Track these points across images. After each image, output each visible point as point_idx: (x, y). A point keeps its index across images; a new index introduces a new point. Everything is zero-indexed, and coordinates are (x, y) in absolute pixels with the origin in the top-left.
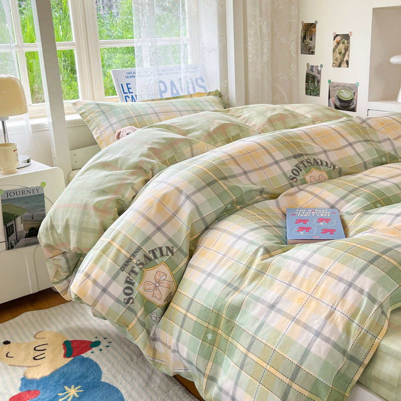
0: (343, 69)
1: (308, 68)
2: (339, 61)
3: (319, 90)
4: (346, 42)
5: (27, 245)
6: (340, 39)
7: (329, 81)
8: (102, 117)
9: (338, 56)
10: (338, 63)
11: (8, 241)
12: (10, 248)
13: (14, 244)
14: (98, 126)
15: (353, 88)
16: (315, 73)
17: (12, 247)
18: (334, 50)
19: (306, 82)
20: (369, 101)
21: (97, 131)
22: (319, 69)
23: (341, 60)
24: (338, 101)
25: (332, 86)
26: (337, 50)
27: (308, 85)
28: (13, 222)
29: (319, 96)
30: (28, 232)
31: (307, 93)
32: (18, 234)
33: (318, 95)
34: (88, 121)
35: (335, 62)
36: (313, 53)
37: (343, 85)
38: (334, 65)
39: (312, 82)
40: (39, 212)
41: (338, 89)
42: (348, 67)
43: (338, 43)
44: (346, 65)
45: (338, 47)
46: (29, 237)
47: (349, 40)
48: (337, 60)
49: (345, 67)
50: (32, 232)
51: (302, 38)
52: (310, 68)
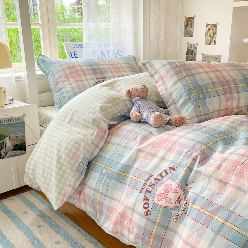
4: (214, 29)
7: (202, 54)
9: (209, 38)
10: (208, 42)
12: (1, 158)
13: (4, 155)
15: (218, 58)
16: (193, 49)
18: (206, 34)
22: (196, 46)
23: (211, 40)
25: (204, 57)
27: (188, 56)
28: (4, 140)
30: (13, 147)
31: (187, 60)
32: (7, 149)
33: (194, 60)
36: (192, 36)
37: (211, 56)
39: (191, 54)
41: (208, 59)
42: (215, 45)
45: (209, 32)
46: (14, 151)
47: (217, 27)
48: (208, 40)
49: (213, 45)
50: (16, 147)
51: (185, 26)
52: (189, 45)
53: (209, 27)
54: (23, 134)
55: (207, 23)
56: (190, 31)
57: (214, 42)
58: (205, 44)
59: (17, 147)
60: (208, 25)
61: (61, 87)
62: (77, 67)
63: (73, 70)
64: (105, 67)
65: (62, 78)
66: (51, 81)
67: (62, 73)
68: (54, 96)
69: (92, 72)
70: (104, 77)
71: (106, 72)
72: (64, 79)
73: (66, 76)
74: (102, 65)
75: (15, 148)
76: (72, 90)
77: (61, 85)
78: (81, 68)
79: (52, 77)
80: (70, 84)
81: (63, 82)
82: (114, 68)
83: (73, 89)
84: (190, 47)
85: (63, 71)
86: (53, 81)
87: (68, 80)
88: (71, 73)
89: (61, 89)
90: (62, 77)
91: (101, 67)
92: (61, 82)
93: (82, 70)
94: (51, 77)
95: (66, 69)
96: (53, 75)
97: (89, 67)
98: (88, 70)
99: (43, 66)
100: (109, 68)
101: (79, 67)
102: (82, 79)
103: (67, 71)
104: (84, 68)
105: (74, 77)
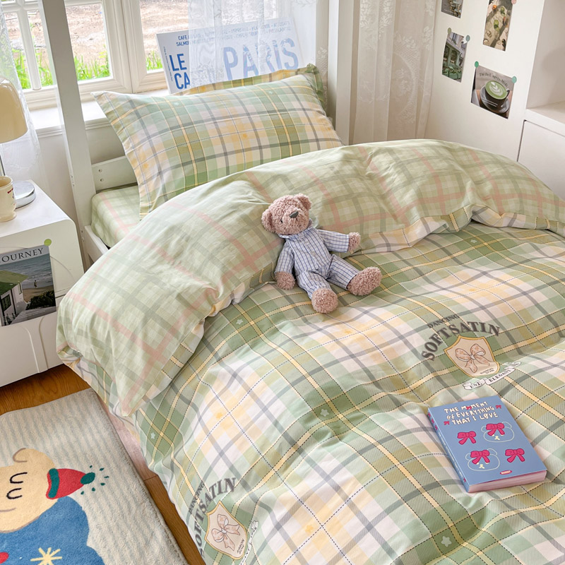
0: (497, 51)
1: (449, 35)
2: (493, 37)
3: (461, 72)
4: (506, 11)
5: (29, 318)
6: (498, 4)
7: (477, 63)
8: (137, 122)
9: (492, 29)
10: (491, 40)
11: (4, 315)
12: (7, 323)
13: (11, 319)
14: (130, 135)
15: (508, 83)
16: (458, 47)
17: (10, 323)
18: (488, 20)
19: (444, 56)
20: (527, 108)
21: (128, 143)
22: (465, 42)
23: (497, 39)
24: (484, 96)
25: (480, 73)
26: (492, 20)
27: (447, 61)
28: (9, 292)
29: (460, 81)
30: (29, 303)
31: (444, 73)
32: (17, 306)
33: (459, 79)
34: (118, 126)
35: (488, 38)
36: (458, 15)
37: (495, 75)
38: (485, 42)
39: (453, 57)
40: (44, 278)
41: (487, 80)
42: (504, 50)
43: (495, 10)
44: (502, 47)
45: (494, 17)
46: (31, 309)
48: (490, 35)
49: (500, 49)
52: (451, 37)
53: (496, 3)
56: (454, 2)
57: (502, 43)
59: (37, 302)
75: (34, 303)
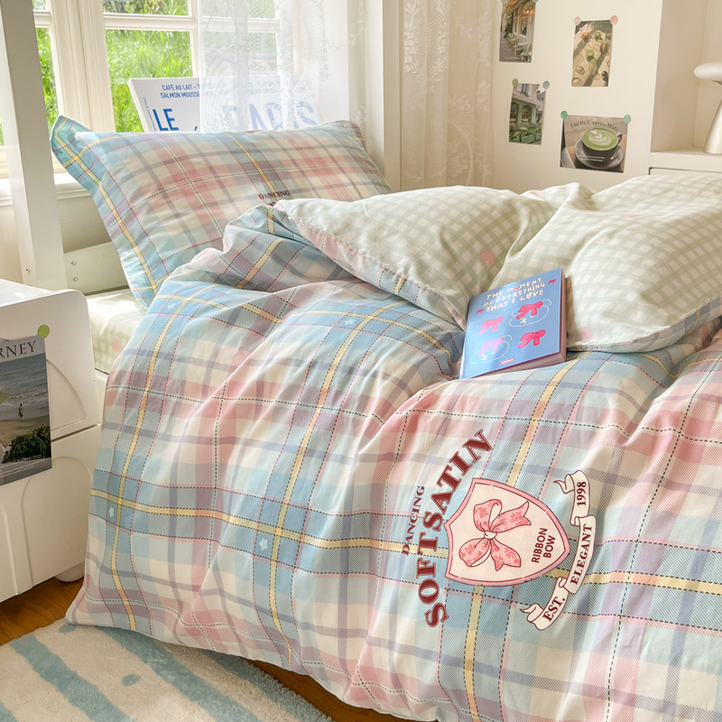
0: (596, 90)
1: (515, 88)
2: (587, 74)
3: (540, 131)
4: (603, 35)
6: (590, 30)
7: (564, 114)
9: (586, 65)
10: (584, 78)
15: (618, 127)
16: (532, 99)
18: (576, 53)
19: (511, 117)
20: (652, 151)
22: (542, 89)
23: (593, 71)
24: (582, 152)
25: (571, 125)
26: (583, 52)
27: (516, 122)
31: (512, 139)
33: (537, 141)
35: (578, 75)
36: (527, 59)
37: (595, 120)
38: (576, 82)
39: (525, 114)
41: (585, 129)
42: (607, 85)
43: (586, 39)
44: (604, 82)
45: (587, 47)
46: (12, 461)
47: (611, 32)
48: (582, 71)
49: (600, 85)
50: (19, 446)
51: (504, 29)
52: (520, 90)
53: (586, 30)
54: (42, 399)
55: (577, 18)
56: (519, 44)
57: (602, 77)
58: (573, 85)
59: (22, 448)
60: (583, 23)
61: (146, 227)
62: (194, 160)
63: (180, 168)
64: (281, 156)
65: (147, 196)
66: (107, 209)
67: (144, 180)
68: (122, 259)
69: (242, 174)
70: (282, 190)
71: (287, 175)
72: (152, 201)
73: (160, 188)
74: (270, 150)
75: (17, 450)
76: (185, 236)
77: (147, 222)
78: (207, 161)
79: (108, 195)
80: (177, 216)
81: (151, 210)
82: (308, 161)
83: (187, 231)
84: (522, 92)
85: (146, 173)
86: (112, 207)
87: (169, 202)
88: (176, 179)
89: (145, 234)
90: (146, 193)
91: (269, 157)
92: (144, 210)
93: (211, 169)
94: (104, 194)
95: (157, 165)
96: (114, 188)
97: (231, 160)
98: (230, 168)
99: (76, 158)
100: (293, 160)
101: (199, 159)
102: (213, 197)
103: (163, 173)
104: (216, 161)
105: (186, 193)
